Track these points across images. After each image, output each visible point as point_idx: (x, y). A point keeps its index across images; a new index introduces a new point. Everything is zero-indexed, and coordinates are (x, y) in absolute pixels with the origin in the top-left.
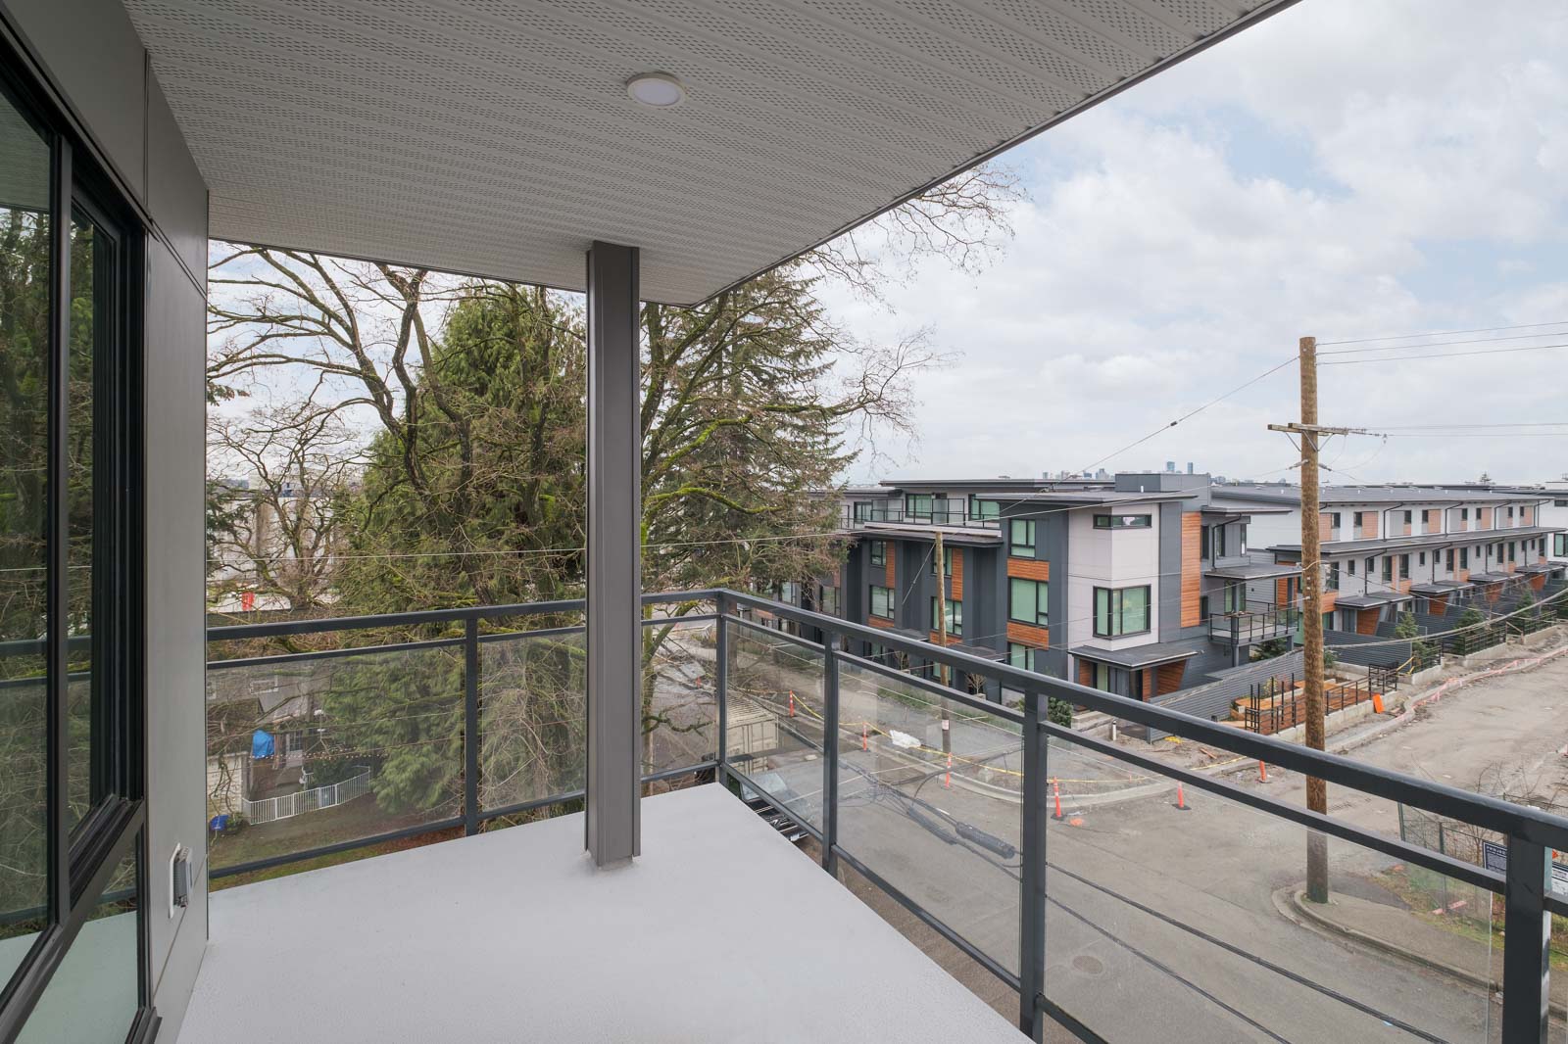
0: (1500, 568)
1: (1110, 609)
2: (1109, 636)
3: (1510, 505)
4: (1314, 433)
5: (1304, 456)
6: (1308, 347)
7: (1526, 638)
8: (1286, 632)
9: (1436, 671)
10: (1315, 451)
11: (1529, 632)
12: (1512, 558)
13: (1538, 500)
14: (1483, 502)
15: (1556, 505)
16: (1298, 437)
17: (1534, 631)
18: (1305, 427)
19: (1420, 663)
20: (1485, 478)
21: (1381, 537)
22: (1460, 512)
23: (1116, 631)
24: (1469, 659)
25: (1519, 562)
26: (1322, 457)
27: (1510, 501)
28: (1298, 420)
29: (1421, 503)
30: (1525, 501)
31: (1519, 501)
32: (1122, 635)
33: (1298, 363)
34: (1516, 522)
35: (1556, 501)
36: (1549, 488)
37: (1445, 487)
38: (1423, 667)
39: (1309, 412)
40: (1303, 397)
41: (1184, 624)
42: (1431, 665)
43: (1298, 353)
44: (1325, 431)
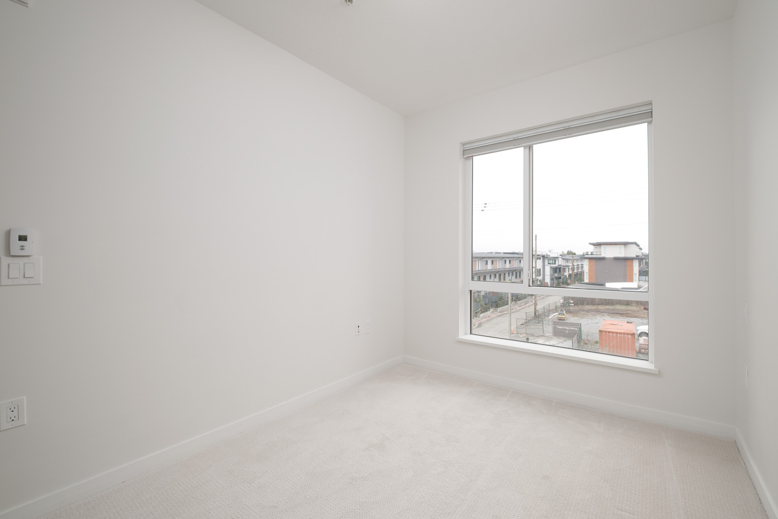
7: (518, 302)
9: (488, 313)
11: (519, 300)
17: (521, 300)
19: (483, 310)
21: (477, 269)
22: (504, 261)
24: (499, 309)
27: (519, 258)
37: (504, 253)
38: (484, 312)
42: (487, 311)
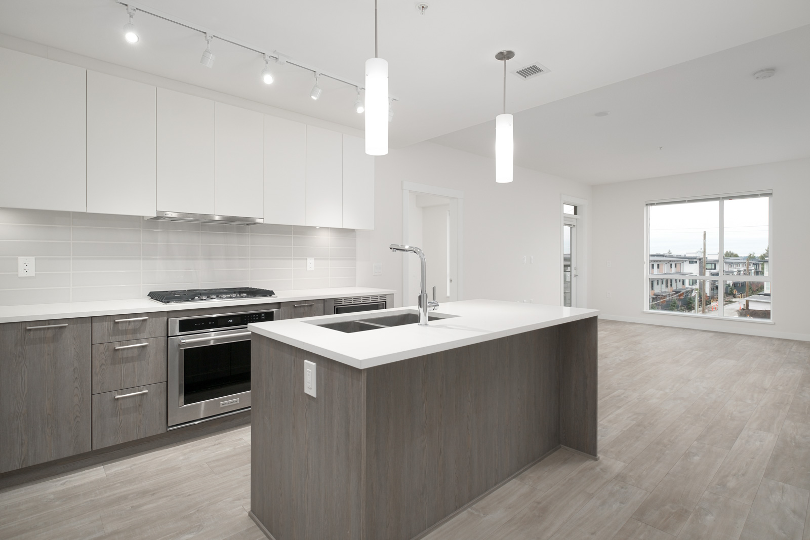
0: (667, 290)
3: (671, 263)
12: (671, 285)
13: (683, 261)
14: (660, 261)
15: (690, 263)
20: (669, 252)
25: (674, 287)
30: (677, 261)
31: (675, 261)
34: (673, 270)
35: (689, 261)
36: (688, 255)
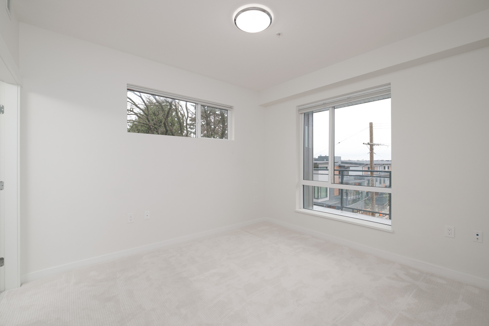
1: (318, 191)
2: (318, 198)
4: (373, 145)
5: (370, 151)
6: (371, 125)
8: (359, 197)
10: (373, 149)
16: (369, 146)
18: (371, 143)
23: (319, 197)
26: (374, 151)
28: (369, 142)
29: (387, 164)
32: (321, 198)
33: (369, 128)
39: (371, 140)
40: (370, 137)
41: (335, 195)
43: (369, 126)
44: (375, 144)
